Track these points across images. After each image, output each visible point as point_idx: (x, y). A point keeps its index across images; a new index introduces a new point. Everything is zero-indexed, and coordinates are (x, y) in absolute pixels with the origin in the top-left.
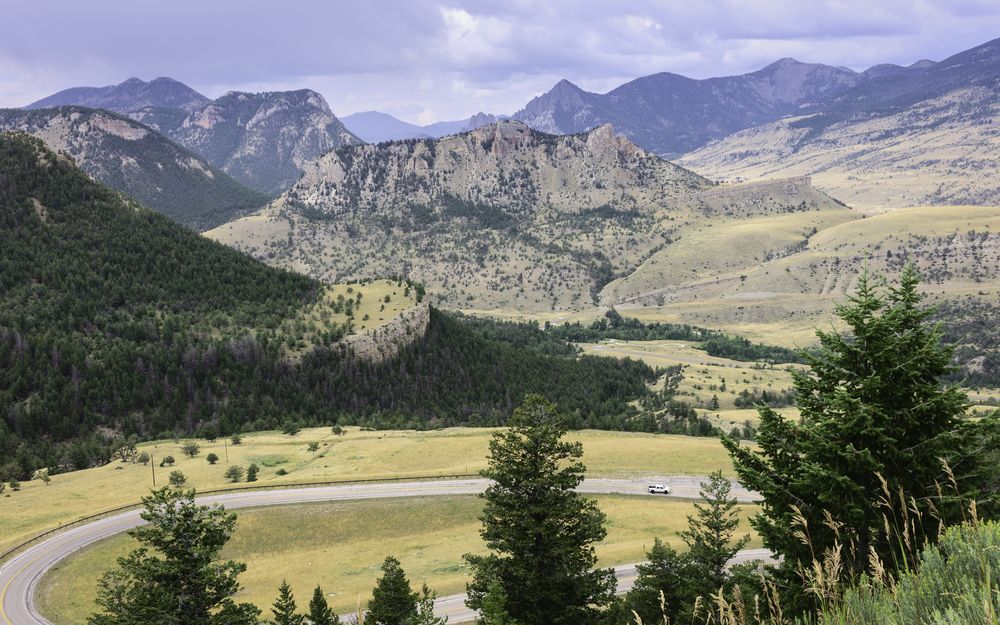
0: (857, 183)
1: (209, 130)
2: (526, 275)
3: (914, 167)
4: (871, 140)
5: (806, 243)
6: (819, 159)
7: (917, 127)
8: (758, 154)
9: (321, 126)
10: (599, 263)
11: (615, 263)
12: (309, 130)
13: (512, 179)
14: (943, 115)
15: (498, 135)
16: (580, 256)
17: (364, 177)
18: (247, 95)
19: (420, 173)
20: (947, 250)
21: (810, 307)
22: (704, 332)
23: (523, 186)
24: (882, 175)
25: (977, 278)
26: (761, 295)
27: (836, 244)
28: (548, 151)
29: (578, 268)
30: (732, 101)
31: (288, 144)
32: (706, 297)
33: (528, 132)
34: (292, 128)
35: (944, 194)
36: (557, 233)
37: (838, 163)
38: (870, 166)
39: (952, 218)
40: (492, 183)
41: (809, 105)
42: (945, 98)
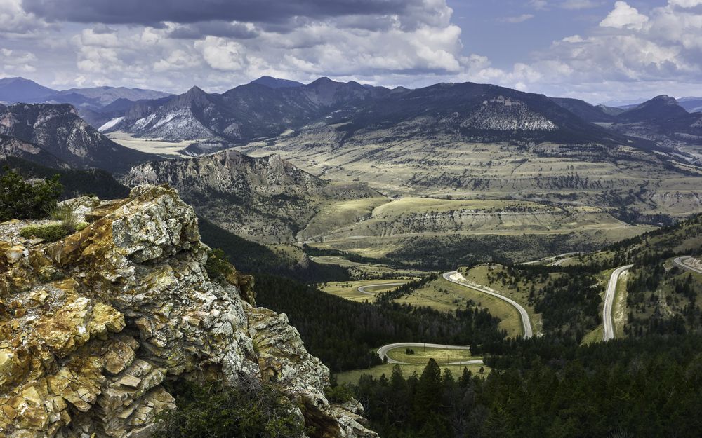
0: (376, 170)
1: (10, 128)
2: (264, 228)
3: (402, 162)
4: (380, 143)
5: (371, 214)
6: (355, 153)
7: (402, 137)
8: (320, 145)
9: (82, 128)
10: (292, 223)
11: (298, 222)
12: (75, 130)
13: (237, 180)
14: (414, 131)
15: (228, 158)
16: (283, 219)
17: (167, 178)
18: (30, 106)
19: (194, 176)
20: (424, 219)
21: (378, 242)
22: (343, 252)
23: (243, 183)
24: (387, 166)
25: (434, 230)
26: (360, 237)
27: (384, 215)
28: (251, 166)
29: (285, 225)
30: (295, 103)
31: (63, 138)
32: (339, 237)
33: (241, 156)
34: (64, 128)
35: (417, 179)
36: (267, 207)
37: (364, 156)
38: (381, 159)
39: (425, 205)
40: (228, 181)
41: (340, 111)
42: (414, 122)
